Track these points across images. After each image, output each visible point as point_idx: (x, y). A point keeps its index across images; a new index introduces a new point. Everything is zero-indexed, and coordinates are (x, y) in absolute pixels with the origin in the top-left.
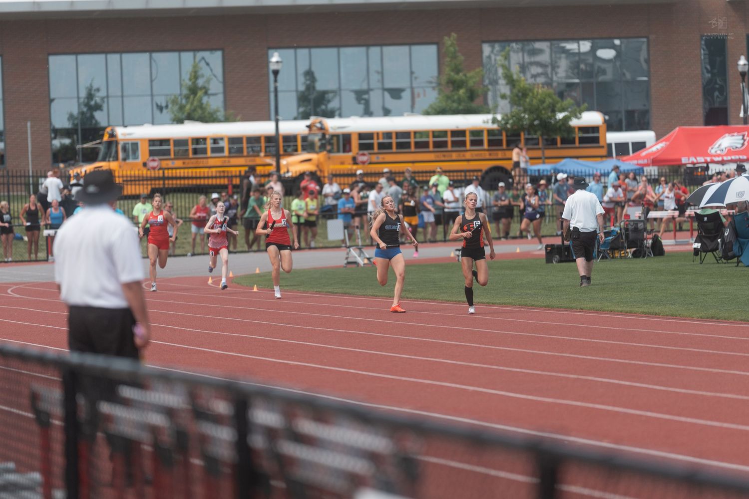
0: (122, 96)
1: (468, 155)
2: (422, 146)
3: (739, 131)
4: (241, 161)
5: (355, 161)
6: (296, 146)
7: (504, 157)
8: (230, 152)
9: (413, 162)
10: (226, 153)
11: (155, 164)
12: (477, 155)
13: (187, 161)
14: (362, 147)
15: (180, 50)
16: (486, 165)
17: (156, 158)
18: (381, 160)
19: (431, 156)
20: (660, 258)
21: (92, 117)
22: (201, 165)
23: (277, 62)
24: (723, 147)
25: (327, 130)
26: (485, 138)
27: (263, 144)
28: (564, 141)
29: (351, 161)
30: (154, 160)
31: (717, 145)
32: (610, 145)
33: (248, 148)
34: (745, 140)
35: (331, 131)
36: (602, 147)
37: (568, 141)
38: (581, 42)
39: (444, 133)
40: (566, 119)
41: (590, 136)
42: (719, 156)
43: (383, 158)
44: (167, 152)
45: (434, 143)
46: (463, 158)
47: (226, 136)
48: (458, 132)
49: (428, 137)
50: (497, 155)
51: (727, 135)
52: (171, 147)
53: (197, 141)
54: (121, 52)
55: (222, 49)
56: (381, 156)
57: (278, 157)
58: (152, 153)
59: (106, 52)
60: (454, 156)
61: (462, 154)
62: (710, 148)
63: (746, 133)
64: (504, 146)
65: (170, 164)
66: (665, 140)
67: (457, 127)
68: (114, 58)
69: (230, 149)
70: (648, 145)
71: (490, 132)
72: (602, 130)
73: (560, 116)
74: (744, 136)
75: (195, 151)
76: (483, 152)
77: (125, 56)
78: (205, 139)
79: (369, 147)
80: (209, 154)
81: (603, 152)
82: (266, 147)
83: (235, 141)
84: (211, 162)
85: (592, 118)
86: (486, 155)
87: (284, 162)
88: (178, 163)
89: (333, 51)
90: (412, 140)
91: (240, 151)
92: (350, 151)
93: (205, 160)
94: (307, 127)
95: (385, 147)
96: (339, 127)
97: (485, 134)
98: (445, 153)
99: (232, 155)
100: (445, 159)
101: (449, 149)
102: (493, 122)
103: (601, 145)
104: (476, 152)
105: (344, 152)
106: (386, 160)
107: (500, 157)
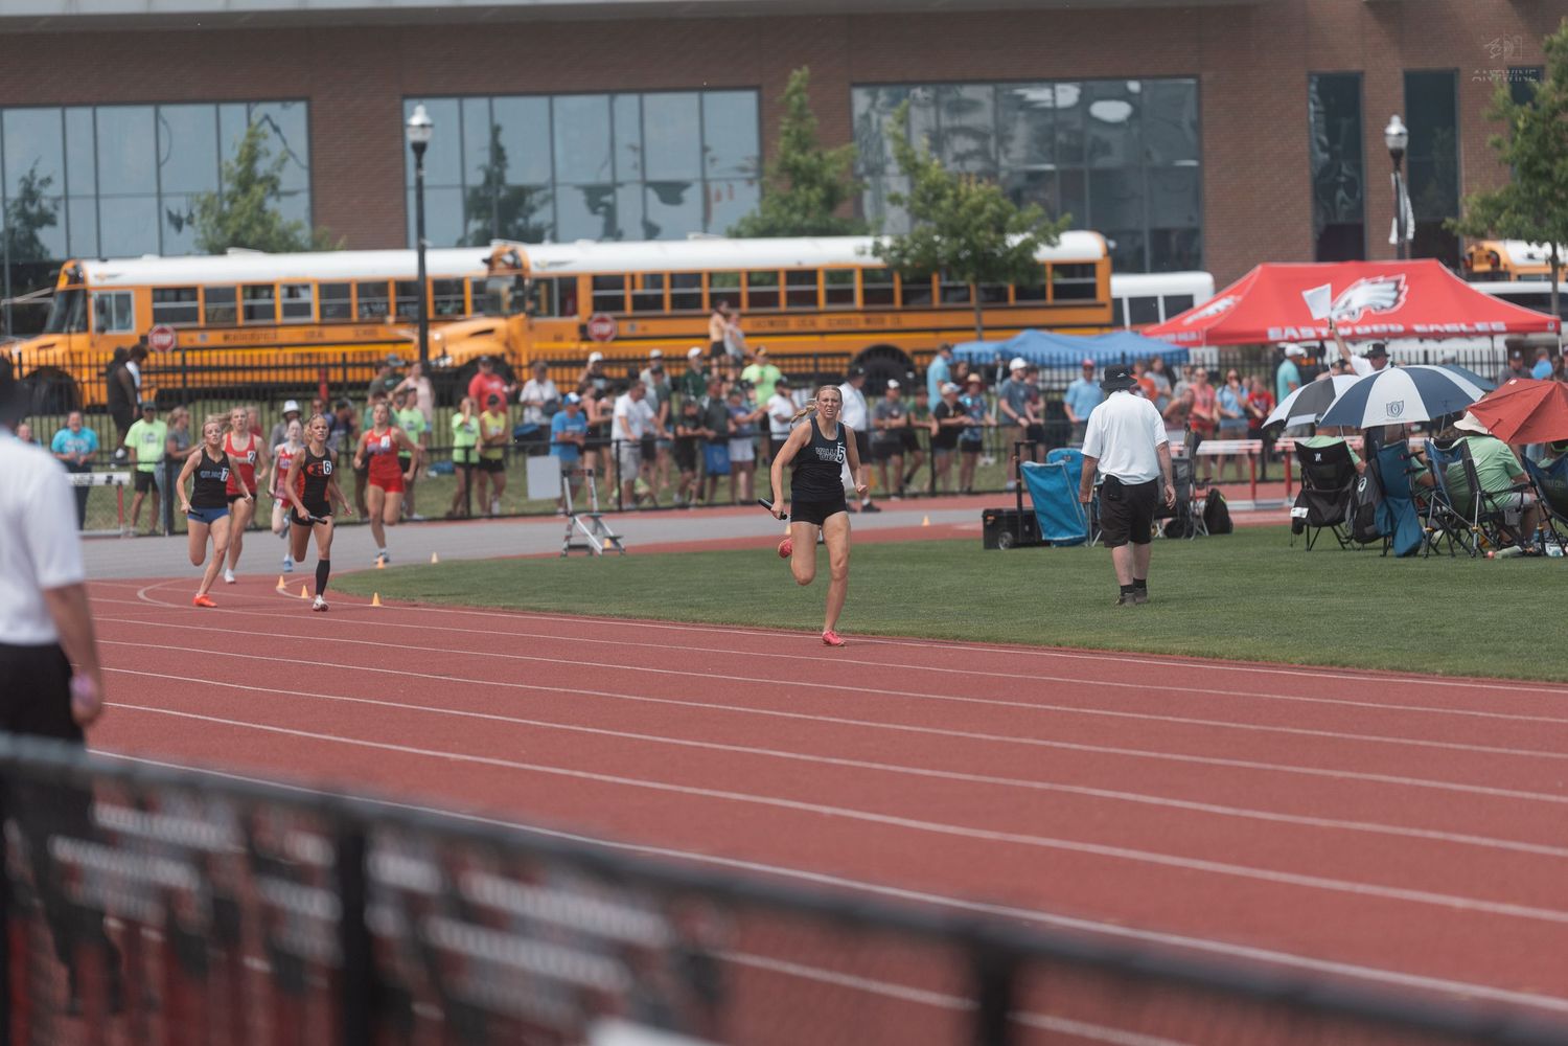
0: (97, 197)
1: (822, 323)
3: (1388, 273)
4: (346, 333)
5: (584, 333)
6: (463, 301)
7: (897, 327)
8: (323, 314)
10: (315, 317)
11: (165, 339)
12: (839, 322)
13: (232, 333)
14: (600, 304)
15: (218, 100)
16: (858, 344)
17: (167, 326)
18: (639, 332)
20: (1224, 539)
21: (33, 240)
22: (262, 341)
23: (423, 126)
25: (528, 270)
26: (858, 286)
27: (392, 298)
28: (1022, 294)
29: (576, 334)
30: (163, 331)
32: (1118, 302)
33: (360, 305)
34: (1400, 292)
35: (535, 271)
36: (1103, 306)
37: (1031, 293)
38: (1059, 87)
39: (772, 275)
40: (1028, 246)
41: (1078, 283)
43: (644, 328)
44: (192, 315)
45: (751, 296)
46: (812, 329)
47: (314, 281)
48: (802, 276)
49: (738, 283)
50: (883, 321)
52: (200, 304)
53: (255, 290)
54: (94, 103)
55: (307, 99)
56: (639, 324)
57: (423, 324)
58: (159, 316)
59: (63, 105)
60: (793, 324)
61: (808, 319)
63: (1403, 278)
64: (898, 304)
65: (197, 339)
66: (1234, 292)
67: (799, 263)
68: (79, 116)
69: (323, 308)
70: (1197, 303)
71: (868, 274)
72: (1101, 271)
73: (1014, 240)
74: (1397, 283)
75: (250, 313)
76: (852, 316)
77: (102, 112)
78: (270, 287)
79: (615, 304)
80: (279, 318)
81: (1105, 316)
82: (398, 304)
83: (333, 291)
84: (284, 335)
85: (1081, 245)
86: (860, 322)
87: (435, 335)
88: (214, 338)
89: (541, 103)
90: (705, 290)
91: (345, 311)
92: (574, 312)
93: (271, 332)
94: (485, 261)
95: (647, 304)
96: (552, 264)
97: (858, 277)
98: (774, 318)
99: (327, 320)
100: (773, 330)
101: (782, 309)
102: (875, 253)
103: (1100, 302)
104: (839, 316)
105: (561, 315)
106: (650, 332)
107: (889, 325)
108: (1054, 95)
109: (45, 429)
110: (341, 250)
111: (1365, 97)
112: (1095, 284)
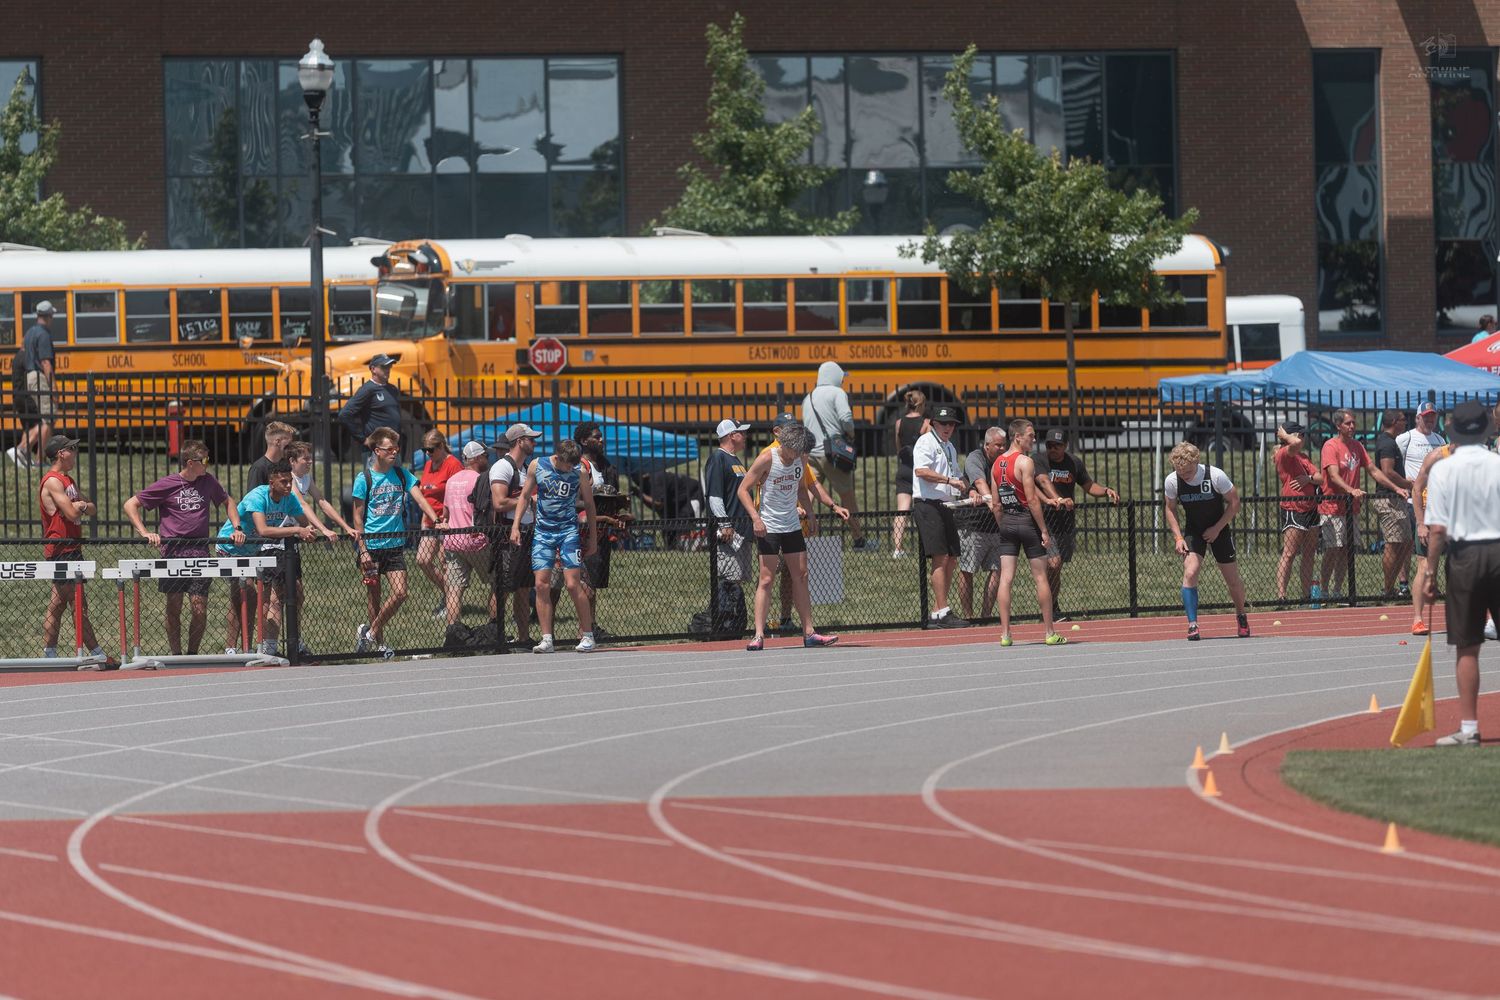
4: (164, 361)
5: (524, 363)
7: (943, 360)
8: (130, 335)
9: (689, 370)
10: (120, 338)
12: (866, 352)
14: (546, 321)
16: (889, 383)
18: (600, 363)
19: (739, 353)
23: (321, 67)
25: (447, 273)
26: (891, 300)
27: (224, 313)
29: (515, 367)
32: (1230, 328)
33: (181, 322)
35: (458, 274)
36: (1215, 335)
37: (1120, 317)
38: (1001, 61)
39: (775, 286)
41: (1184, 303)
43: (605, 358)
45: (750, 313)
47: (121, 289)
48: (818, 287)
49: (731, 295)
50: (924, 352)
55: (37, 60)
56: (598, 351)
57: (318, 348)
60: (805, 352)
64: (945, 330)
67: (814, 270)
69: (130, 325)
72: (1215, 287)
76: (884, 344)
78: (57, 295)
79: (566, 322)
80: (72, 340)
81: (1214, 349)
82: (233, 321)
83: (144, 301)
84: (79, 363)
85: (1195, 253)
86: (894, 353)
90: (686, 306)
91: (162, 329)
92: (509, 332)
94: (375, 261)
95: (609, 324)
96: (481, 265)
97: (895, 287)
98: (778, 346)
99: (137, 342)
100: (778, 361)
101: (791, 332)
102: (928, 257)
103: (1210, 328)
104: (867, 344)
105: (492, 337)
106: (613, 362)
107: (931, 358)
108: (993, 70)
110: (140, 248)
111: (1382, 80)
112: (1204, 305)
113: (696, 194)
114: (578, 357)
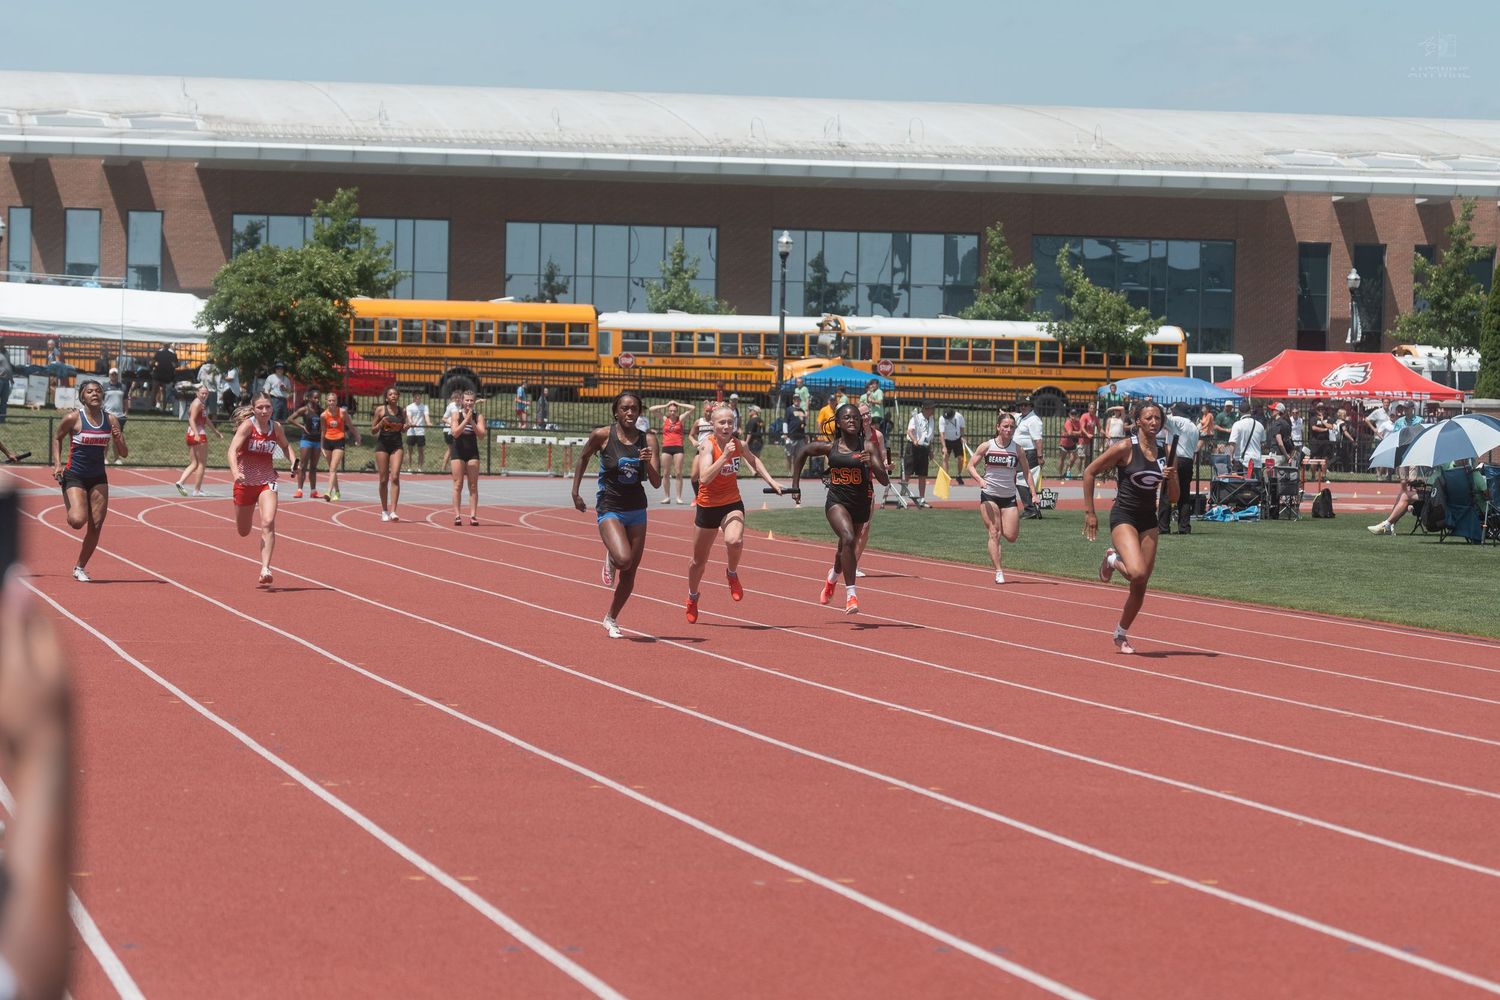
0: (593, 276)
1: (1015, 372)
2: (959, 356)
3: (1358, 360)
4: (734, 363)
6: (804, 348)
7: (1059, 376)
8: (721, 351)
9: (947, 376)
10: (717, 352)
11: (629, 361)
12: (1025, 372)
13: (668, 359)
14: (885, 354)
15: (666, 225)
16: (1037, 386)
17: (630, 353)
18: (907, 371)
19: (969, 370)
22: (685, 365)
23: (787, 243)
24: (1340, 379)
25: (843, 331)
26: (1037, 351)
27: (762, 344)
28: (1133, 361)
29: (869, 371)
30: (627, 356)
31: (1332, 377)
32: (1188, 368)
33: (743, 347)
34: (1367, 373)
35: (848, 332)
36: (1181, 370)
37: (1139, 361)
38: (1154, 243)
39: (984, 342)
40: (1140, 333)
41: (1167, 356)
42: (1335, 389)
43: (910, 370)
44: (645, 347)
45: (974, 353)
46: (1009, 375)
47: (717, 332)
48: (1004, 343)
49: (967, 345)
50: (1051, 373)
51: (1345, 365)
52: (650, 341)
53: (683, 334)
54: (595, 223)
55: (718, 227)
56: (907, 367)
57: (781, 361)
58: (626, 347)
59: (576, 222)
60: (998, 371)
61: (1007, 369)
62: (1324, 380)
63: (1370, 363)
64: (1060, 363)
65: (648, 361)
67: (1003, 336)
68: (585, 230)
69: (721, 347)
70: (1234, 373)
71: (1044, 344)
72: (1181, 350)
73: (1132, 329)
74: (1366, 367)
75: (679, 348)
76: (1033, 369)
77: (598, 228)
78: (691, 333)
79: (895, 354)
80: (696, 353)
82: (766, 347)
83: (728, 337)
84: (698, 362)
85: (1170, 334)
86: (1038, 373)
87: (788, 366)
88: (658, 361)
89: (851, 236)
90: (947, 349)
91: (734, 350)
92: (870, 357)
93: (690, 360)
94: (818, 325)
95: (913, 355)
96: (858, 329)
97: (1038, 345)
98: (987, 368)
99: (723, 355)
100: (986, 374)
101: (992, 362)
102: (1049, 331)
103: (1179, 368)
104: (1025, 368)
105: (862, 359)
106: (914, 372)
107: (1054, 375)
109: (556, 409)
110: (733, 314)
111: (1331, 258)
112: (1176, 358)
113: (980, 304)
114: (898, 369)
